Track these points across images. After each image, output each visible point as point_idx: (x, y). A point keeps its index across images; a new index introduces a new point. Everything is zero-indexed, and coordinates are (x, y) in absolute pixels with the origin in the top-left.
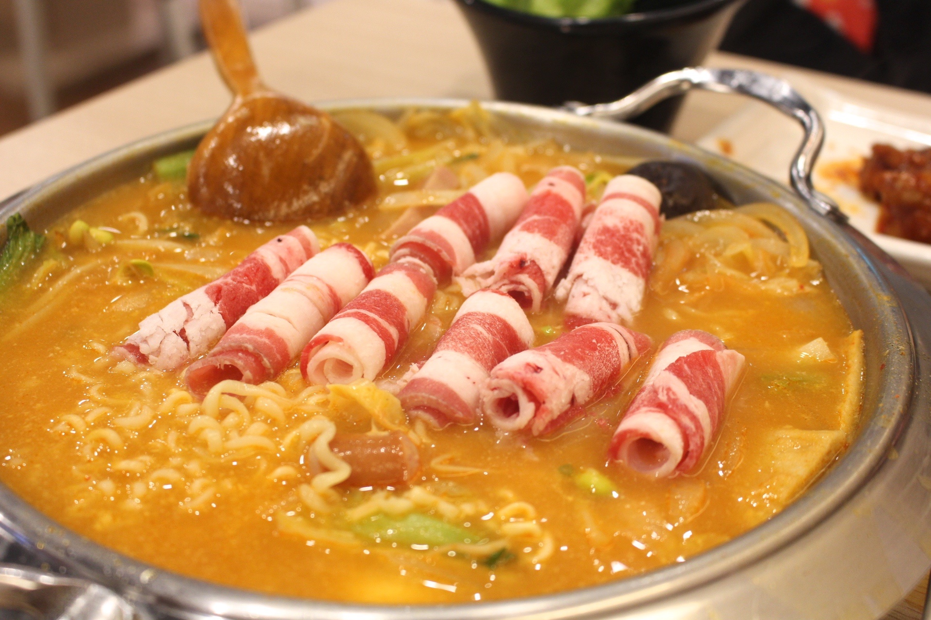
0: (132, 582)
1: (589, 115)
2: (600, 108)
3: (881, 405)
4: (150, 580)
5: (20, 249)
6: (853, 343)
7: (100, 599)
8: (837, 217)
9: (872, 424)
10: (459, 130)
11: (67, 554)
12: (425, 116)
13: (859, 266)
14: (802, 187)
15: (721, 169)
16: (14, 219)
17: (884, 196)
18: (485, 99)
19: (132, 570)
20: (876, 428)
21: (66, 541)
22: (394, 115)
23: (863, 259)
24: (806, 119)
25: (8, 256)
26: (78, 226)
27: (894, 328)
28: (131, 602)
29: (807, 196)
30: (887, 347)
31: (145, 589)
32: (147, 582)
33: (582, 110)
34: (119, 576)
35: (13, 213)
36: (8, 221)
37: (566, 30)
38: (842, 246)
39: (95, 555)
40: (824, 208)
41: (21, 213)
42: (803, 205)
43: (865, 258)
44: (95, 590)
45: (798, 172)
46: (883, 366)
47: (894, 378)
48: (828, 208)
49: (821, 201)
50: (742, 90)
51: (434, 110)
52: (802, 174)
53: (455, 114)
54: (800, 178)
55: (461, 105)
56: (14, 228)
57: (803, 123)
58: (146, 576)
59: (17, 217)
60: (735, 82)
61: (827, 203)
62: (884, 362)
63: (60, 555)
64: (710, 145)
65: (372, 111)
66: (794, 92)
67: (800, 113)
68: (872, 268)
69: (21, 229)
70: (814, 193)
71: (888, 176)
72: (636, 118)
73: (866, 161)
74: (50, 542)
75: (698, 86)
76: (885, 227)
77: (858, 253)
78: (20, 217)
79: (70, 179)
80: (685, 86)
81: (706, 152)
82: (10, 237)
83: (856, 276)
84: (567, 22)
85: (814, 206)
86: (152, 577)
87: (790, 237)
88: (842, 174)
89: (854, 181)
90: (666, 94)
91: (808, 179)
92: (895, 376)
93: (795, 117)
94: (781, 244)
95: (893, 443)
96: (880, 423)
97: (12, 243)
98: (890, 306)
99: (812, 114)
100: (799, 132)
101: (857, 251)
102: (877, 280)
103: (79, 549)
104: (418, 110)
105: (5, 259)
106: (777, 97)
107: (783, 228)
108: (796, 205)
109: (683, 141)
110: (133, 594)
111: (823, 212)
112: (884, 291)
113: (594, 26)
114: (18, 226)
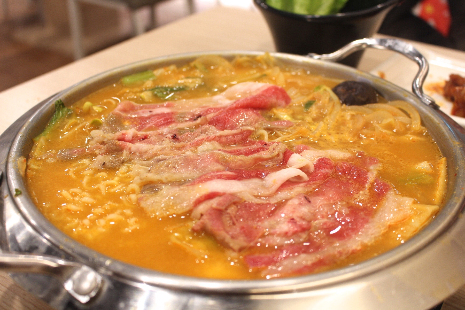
0: (101, 265)
1: (319, 59)
2: (325, 56)
3: (455, 192)
4: (110, 264)
5: (61, 115)
6: (442, 163)
7: (86, 273)
8: (434, 106)
9: (451, 201)
10: (259, 65)
11: (73, 251)
12: (245, 58)
13: (445, 129)
14: (417, 92)
15: (380, 84)
16: (58, 102)
17: (455, 98)
18: (272, 52)
19: (102, 260)
20: (453, 203)
21: (73, 245)
22: (230, 59)
23: (446, 125)
24: (420, 62)
25: (55, 118)
26: (87, 104)
27: (461, 157)
28: (101, 274)
29: (421, 96)
30: (458, 166)
31: (107, 268)
32: (108, 265)
33: (316, 57)
34: (96, 262)
35: (58, 99)
36: (56, 103)
37: (309, 20)
38: (436, 119)
39: (86, 252)
40: (428, 102)
41: (62, 99)
42: (418, 100)
43: (447, 124)
44: (85, 268)
45: (416, 85)
46: (456, 175)
47: (461, 180)
48: (430, 102)
49: (427, 99)
50: (390, 48)
51: (248, 56)
52: (418, 86)
53: (258, 58)
54: (417, 88)
55: (260, 54)
56: (58, 106)
57: (418, 64)
58: (108, 263)
59: (59, 101)
60: (387, 45)
61: (429, 100)
62: (456, 173)
63: (70, 251)
64: (375, 73)
65: (221, 56)
66: (414, 49)
67: (417, 59)
68: (450, 129)
69: (61, 106)
70: (423, 95)
71: (457, 88)
72: (341, 61)
73: (447, 82)
74: (66, 245)
75: (370, 46)
76: (455, 112)
77: (444, 122)
78: (61, 101)
79: (84, 85)
80: (364, 46)
81: (373, 76)
82: (56, 110)
83: (443, 133)
84: (310, 16)
85: (423, 101)
86: (111, 263)
87: (411, 116)
88: (436, 88)
89: (441, 92)
90: (355, 50)
91: (421, 89)
92: (462, 179)
93: (415, 60)
94: (407, 118)
95: (461, 210)
96: (454, 201)
97: (57, 112)
98: (459, 147)
99: (423, 59)
100: (417, 68)
101: (443, 121)
102: (453, 135)
103: (78, 249)
104: (241, 56)
105: (54, 120)
106: (406, 51)
107: (409, 112)
108: (415, 100)
109: (362, 71)
110: (103, 271)
111: (428, 104)
112: (456, 140)
113: (322, 18)
114: (60, 105)
